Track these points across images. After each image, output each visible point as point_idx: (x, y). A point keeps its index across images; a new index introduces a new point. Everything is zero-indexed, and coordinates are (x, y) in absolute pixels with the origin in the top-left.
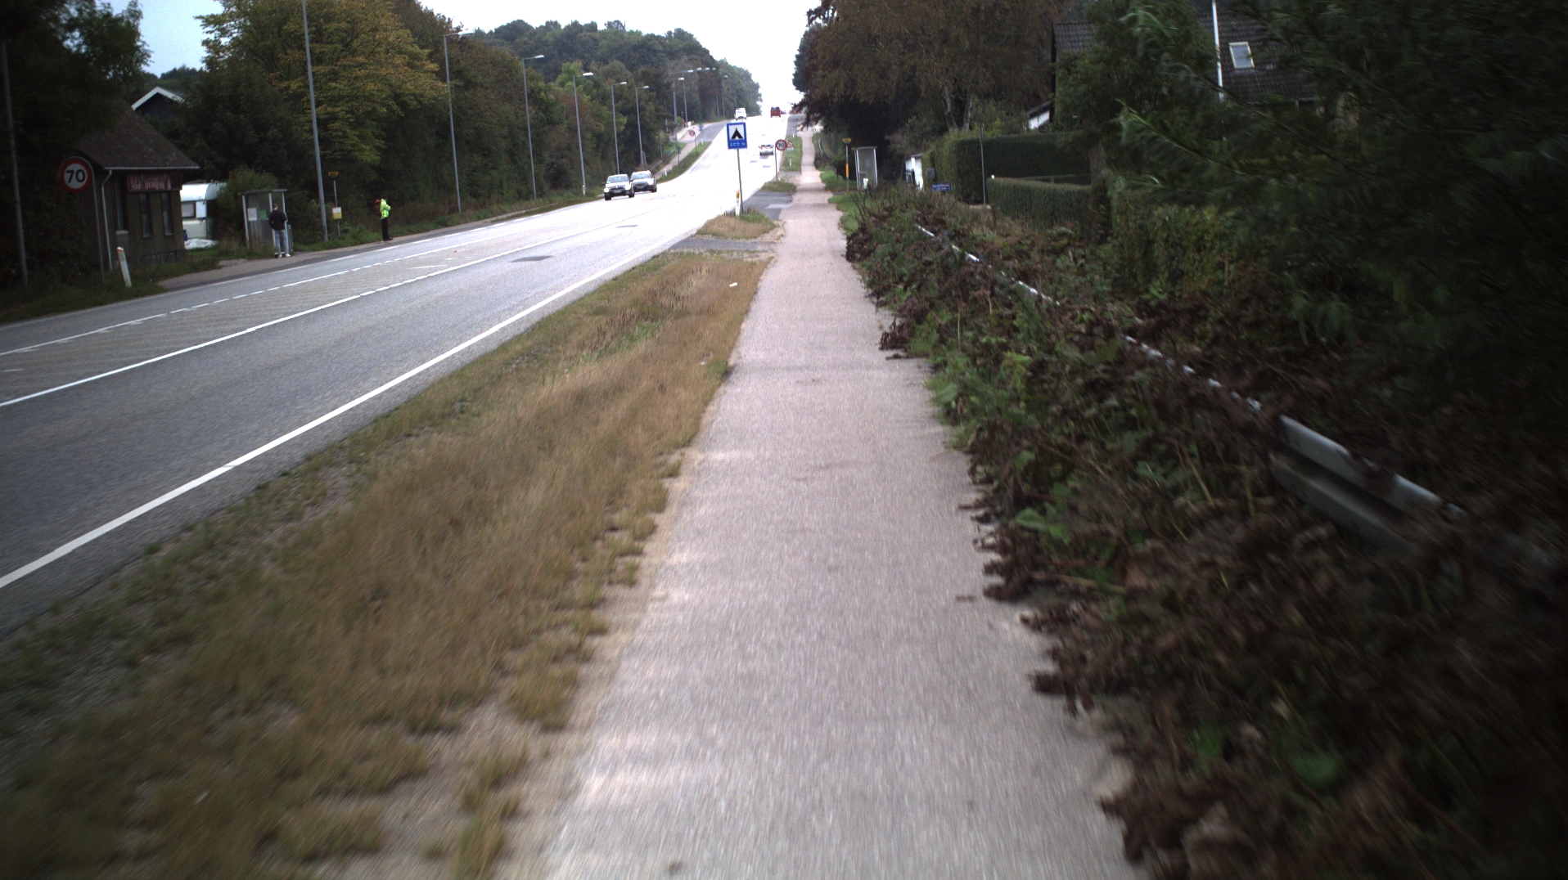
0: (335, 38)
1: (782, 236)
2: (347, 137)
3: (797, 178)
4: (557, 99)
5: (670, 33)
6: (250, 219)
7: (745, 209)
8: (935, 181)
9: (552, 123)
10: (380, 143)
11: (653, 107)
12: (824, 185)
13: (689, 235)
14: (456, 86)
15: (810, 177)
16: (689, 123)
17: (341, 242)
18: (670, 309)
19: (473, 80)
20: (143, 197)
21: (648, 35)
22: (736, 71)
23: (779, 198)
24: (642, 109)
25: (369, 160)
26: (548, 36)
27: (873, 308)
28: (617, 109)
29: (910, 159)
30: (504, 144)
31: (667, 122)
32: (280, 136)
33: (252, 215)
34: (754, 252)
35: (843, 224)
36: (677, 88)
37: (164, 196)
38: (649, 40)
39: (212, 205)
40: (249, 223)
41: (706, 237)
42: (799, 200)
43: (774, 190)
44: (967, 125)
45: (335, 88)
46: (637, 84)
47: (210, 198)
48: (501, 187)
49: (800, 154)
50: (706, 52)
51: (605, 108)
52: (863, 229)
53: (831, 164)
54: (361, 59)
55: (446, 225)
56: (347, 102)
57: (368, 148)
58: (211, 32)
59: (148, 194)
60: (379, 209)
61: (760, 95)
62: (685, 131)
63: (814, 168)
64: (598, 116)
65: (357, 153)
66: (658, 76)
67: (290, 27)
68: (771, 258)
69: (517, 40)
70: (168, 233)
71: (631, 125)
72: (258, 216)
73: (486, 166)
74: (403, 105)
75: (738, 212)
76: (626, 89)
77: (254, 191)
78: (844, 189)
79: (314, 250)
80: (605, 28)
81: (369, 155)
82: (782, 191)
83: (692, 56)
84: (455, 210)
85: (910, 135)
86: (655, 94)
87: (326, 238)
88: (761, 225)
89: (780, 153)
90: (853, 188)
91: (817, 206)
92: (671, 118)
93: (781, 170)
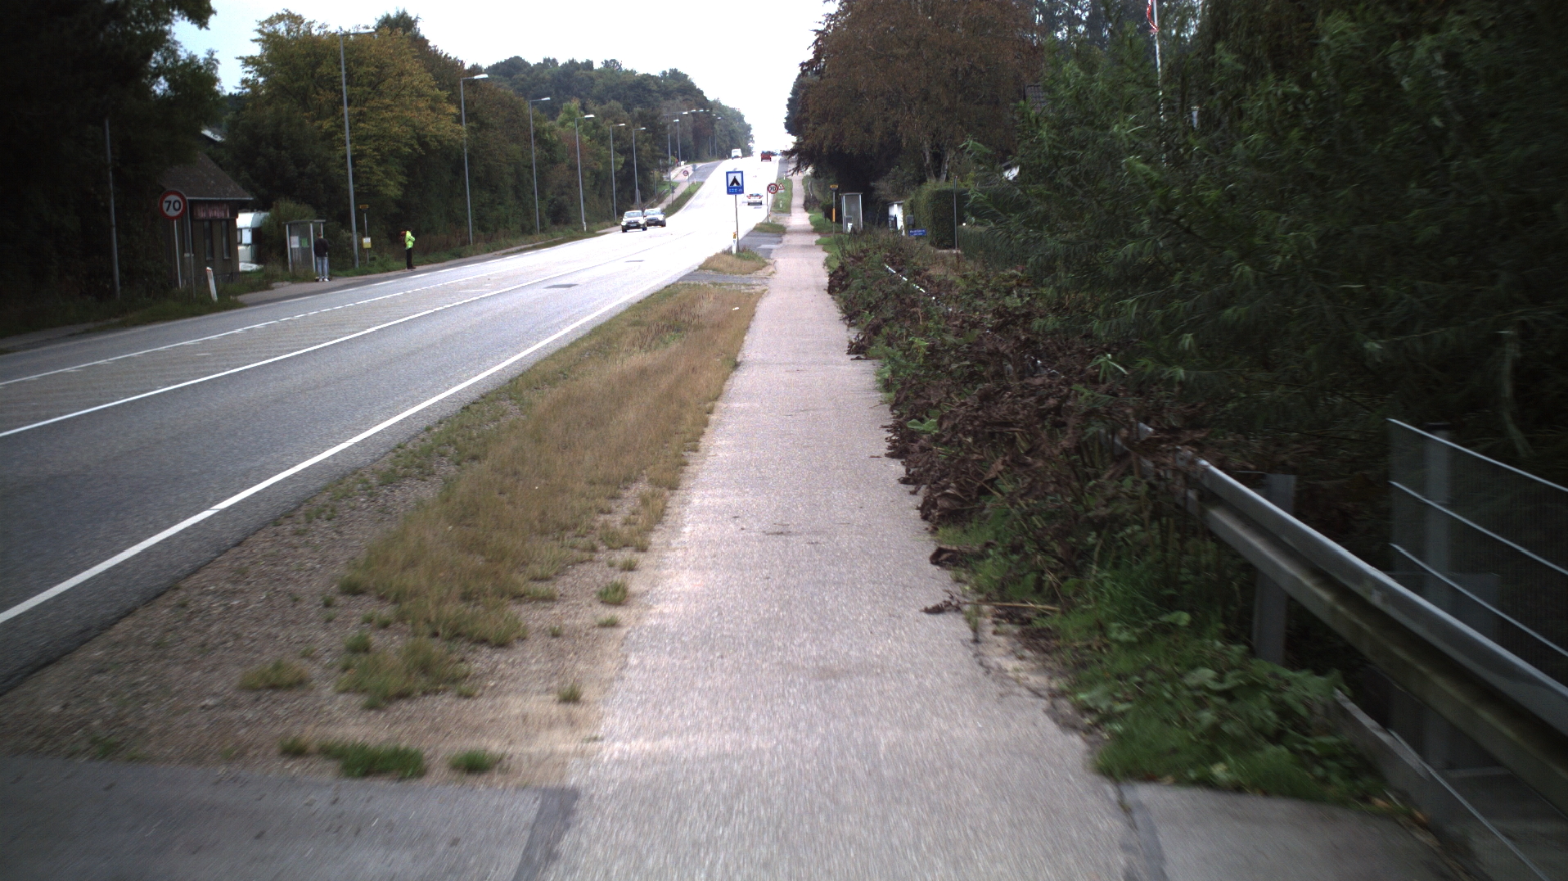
0: (365, 81)
1: (774, 272)
2: (374, 173)
3: (787, 220)
4: (560, 140)
5: (664, 73)
6: (293, 246)
7: (741, 249)
8: (914, 227)
9: (553, 162)
10: (402, 179)
11: (649, 148)
13: (692, 270)
14: (472, 128)
15: (799, 219)
16: (683, 163)
17: (370, 269)
18: (689, 323)
19: (486, 121)
20: (206, 224)
21: (643, 75)
22: (729, 113)
23: (768, 238)
24: (638, 149)
25: (393, 195)
26: (546, 74)
27: (845, 327)
28: (615, 149)
29: (893, 205)
30: (510, 181)
31: (661, 162)
32: (317, 170)
33: (294, 242)
34: (749, 285)
35: (827, 263)
36: (672, 128)
37: (224, 223)
38: (645, 80)
39: (256, 232)
40: (291, 249)
41: (707, 272)
42: (788, 241)
43: (767, 231)
44: (945, 176)
45: (362, 129)
46: (634, 126)
47: (254, 226)
48: (507, 222)
49: (790, 195)
50: (700, 93)
51: (603, 148)
52: (842, 268)
53: (820, 207)
54: (387, 101)
55: (460, 256)
56: (374, 141)
57: (392, 183)
58: (250, 72)
59: (212, 221)
60: (404, 241)
61: (751, 136)
62: (678, 170)
63: (803, 210)
64: (598, 156)
65: (382, 188)
66: (655, 117)
67: (323, 70)
68: (765, 290)
69: (515, 76)
70: (226, 257)
71: (628, 164)
72: (300, 244)
73: (493, 201)
74: (424, 144)
75: (734, 250)
76: (624, 130)
77: (295, 221)
78: (831, 232)
79: (347, 276)
80: (601, 66)
81: (393, 190)
82: (773, 232)
83: (687, 96)
84: (466, 242)
85: (892, 183)
86: (650, 135)
87: (357, 266)
88: (755, 263)
89: (771, 196)
90: (839, 232)
91: (805, 247)
92: (666, 158)
93: (772, 211)
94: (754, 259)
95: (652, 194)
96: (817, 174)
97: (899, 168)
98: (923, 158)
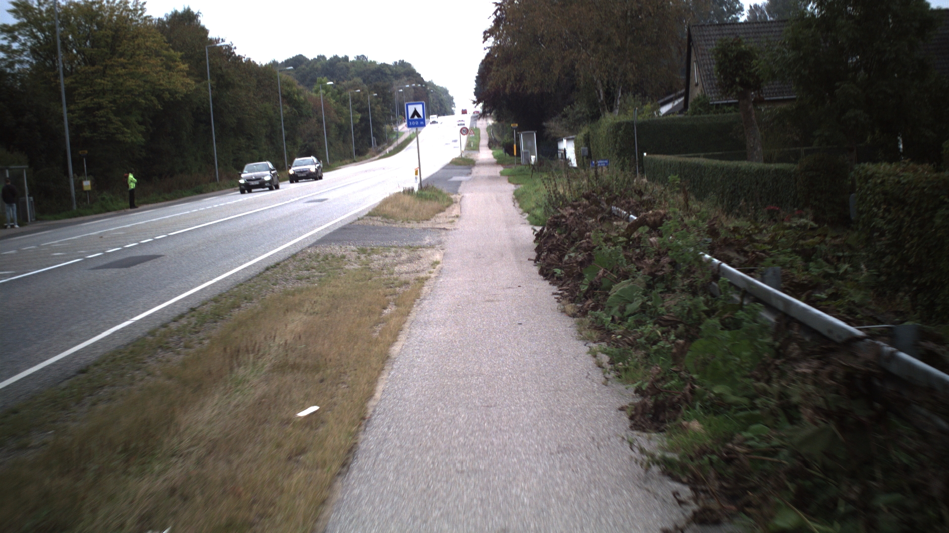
1: (457, 216)
3: (476, 155)
4: (306, 100)
5: (396, 63)
7: (424, 187)
9: (301, 115)
10: (143, 128)
11: (380, 108)
12: (495, 160)
15: (485, 154)
21: (381, 64)
22: (439, 89)
23: (458, 171)
24: (373, 109)
26: (318, 65)
28: (353, 108)
29: (562, 140)
30: (264, 131)
31: (390, 118)
32: (35, 120)
34: (417, 248)
36: (398, 96)
38: (383, 67)
42: (477, 173)
43: (460, 164)
44: (619, 111)
45: (100, 84)
46: (369, 93)
49: (478, 138)
50: (419, 75)
51: (345, 108)
53: (500, 146)
54: (123, 60)
56: (111, 94)
57: (131, 131)
60: (127, 181)
61: (454, 104)
63: (488, 148)
64: (340, 113)
65: (120, 136)
66: (384, 88)
69: (299, 68)
71: (364, 120)
74: (160, 98)
75: (416, 189)
76: (361, 95)
78: (512, 164)
80: (355, 59)
82: (465, 165)
83: (410, 77)
84: (214, 180)
85: (564, 122)
86: (381, 99)
87: (75, 207)
88: (437, 202)
89: (464, 138)
90: (519, 163)
91: (492, 178)
92: (394, 116)
93: (465, 150)
94: (437, 198)
95: (385, 140)
96: (498, 118)
97: (571, 107)
98: (597, 95)
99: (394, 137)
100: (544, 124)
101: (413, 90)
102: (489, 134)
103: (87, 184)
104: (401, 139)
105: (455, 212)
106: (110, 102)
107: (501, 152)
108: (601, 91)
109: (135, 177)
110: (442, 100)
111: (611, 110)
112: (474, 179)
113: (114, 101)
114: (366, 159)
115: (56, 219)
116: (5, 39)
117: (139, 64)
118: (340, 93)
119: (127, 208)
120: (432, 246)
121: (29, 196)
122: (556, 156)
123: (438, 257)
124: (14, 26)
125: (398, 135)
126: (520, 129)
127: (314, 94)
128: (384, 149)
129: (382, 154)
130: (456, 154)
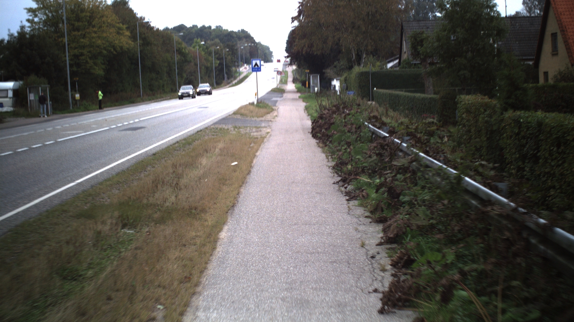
0: (85, 20)
1: (276, 116)
3: (285, 86)
4: (190, 53)
6: (31, 99)
7: (259, 102)
8: (347, 89)
9: (186, 61)
10: (104, 66)
11: (230, 58)
12: (297, 90)
15: (291, 86)
16: (245, 64)
17: (78, 110)
19: (152, 42)
21: (231, 31)
22: (264, 47)
23: (277, 95)
24: (226, 58)
25: (98, 74)
26: (193, 31)
28: (215, 57)
29: (334, 80)
30: (165, 69)
31: (236, 64)
33: (32, 97)
34: (259, 127)
35: (307, 110)
36: (241, 51)
39: (15, 91)
40: (30, 101)
41: (237, 115)
43: (276, 92)
44: (362, 65)
46: (224, 49)
47: (14, 88)
48: (163, 87)
49: (287, 77)
50: (253, 38)
51: (210, 57)
52: (321, 117)
53: (299, 82)
54: (96, 29)
56: (88, 48)
57: (98, 68)
60: (98, 95)
61: (273, 56)
62: (243, 68)
63: (292, 83)
64: (207, 60)
65: (92, 70)
66: (233, 46)
69: (181, 31)
71: (221, 64)
72: (34, 97)
73: (157, 78)
75: (255, 103)
76: (219, 50)
77: (34, 86)
78: (305, 92)
80: (215, 28)
82: (279, 92)
83: (247, 39)
84: (139, 96)
85: (335, 70)
86: (231, 53)
87: (71, 108)
88: (266, 110)
89: (279, 77)
90: (309, 92)
91: (294, 99)
92: (238, 62)
93: (279, 83)
94: (266, 107)
95: (232, 76)
96: (299, 66)
97: (338, 62)
98: (352, 57)
99: (238, 75)
100: (324, 71)
101: (249, 47)
102: (293, 75)
103: (77, 96)
104: (242, 76)
105: (275, 113)
106: (88, 52)
107: (300, 85)
108: (354, 54)
109: (102, 93)
110: (266, 53)
111: (359, 64)
112: (285, 100)
113: (90, 52)
114: (221, 87)
115: (63, 113)
116: (31, 16)
117: (103, 31)
118: (207, 48)
119: (97, 109)
120: (265, 127)
121: (50, 101)
122: (330, 88)
123: (269, 130)
124: (35, 9)
125: (240, 74)
126: (310, 73)
127: (193, 49)
128: (232, 81)
129: (231, 85)
130: (274, 86)
